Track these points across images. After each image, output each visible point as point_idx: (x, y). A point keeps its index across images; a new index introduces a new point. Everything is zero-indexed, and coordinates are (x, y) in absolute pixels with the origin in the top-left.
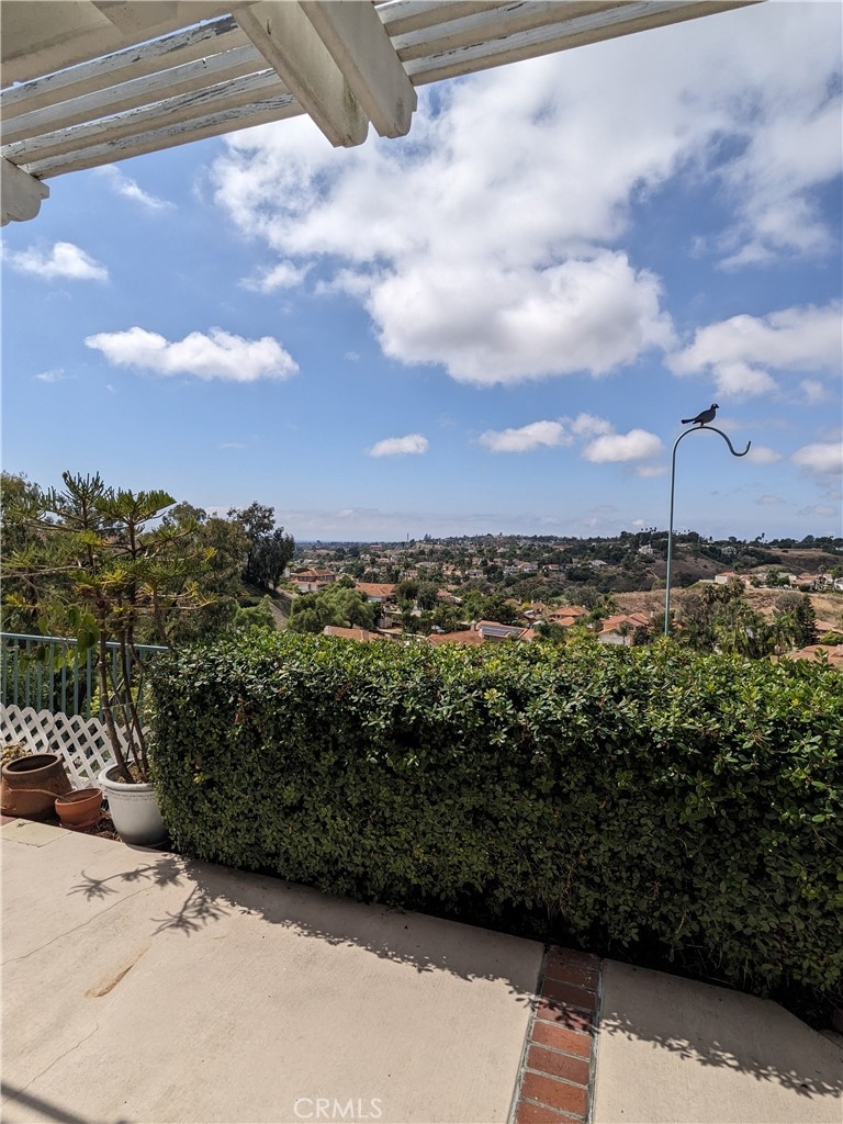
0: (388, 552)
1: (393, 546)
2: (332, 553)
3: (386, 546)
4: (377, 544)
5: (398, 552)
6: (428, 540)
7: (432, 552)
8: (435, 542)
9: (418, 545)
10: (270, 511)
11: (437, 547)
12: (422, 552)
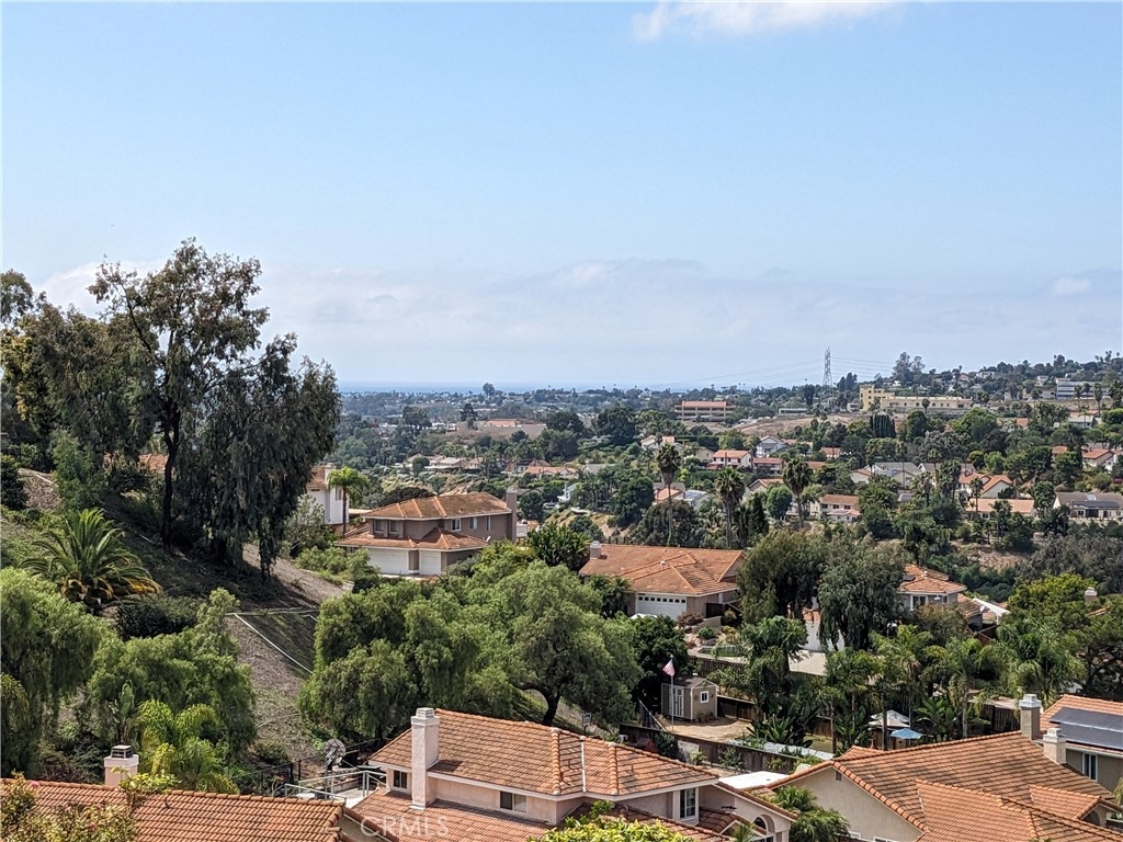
0: (749, 426)
1: (768, 402)
2: (535, 431)
3: (744, 404)
4: (709, 394)
5: (789, 425)
6: (909, 377)
7: (920, 424)
8: (937, 384)
9: (867, 398)
10: (246, 275)
11: (946, 403)
12: (881, 426)
